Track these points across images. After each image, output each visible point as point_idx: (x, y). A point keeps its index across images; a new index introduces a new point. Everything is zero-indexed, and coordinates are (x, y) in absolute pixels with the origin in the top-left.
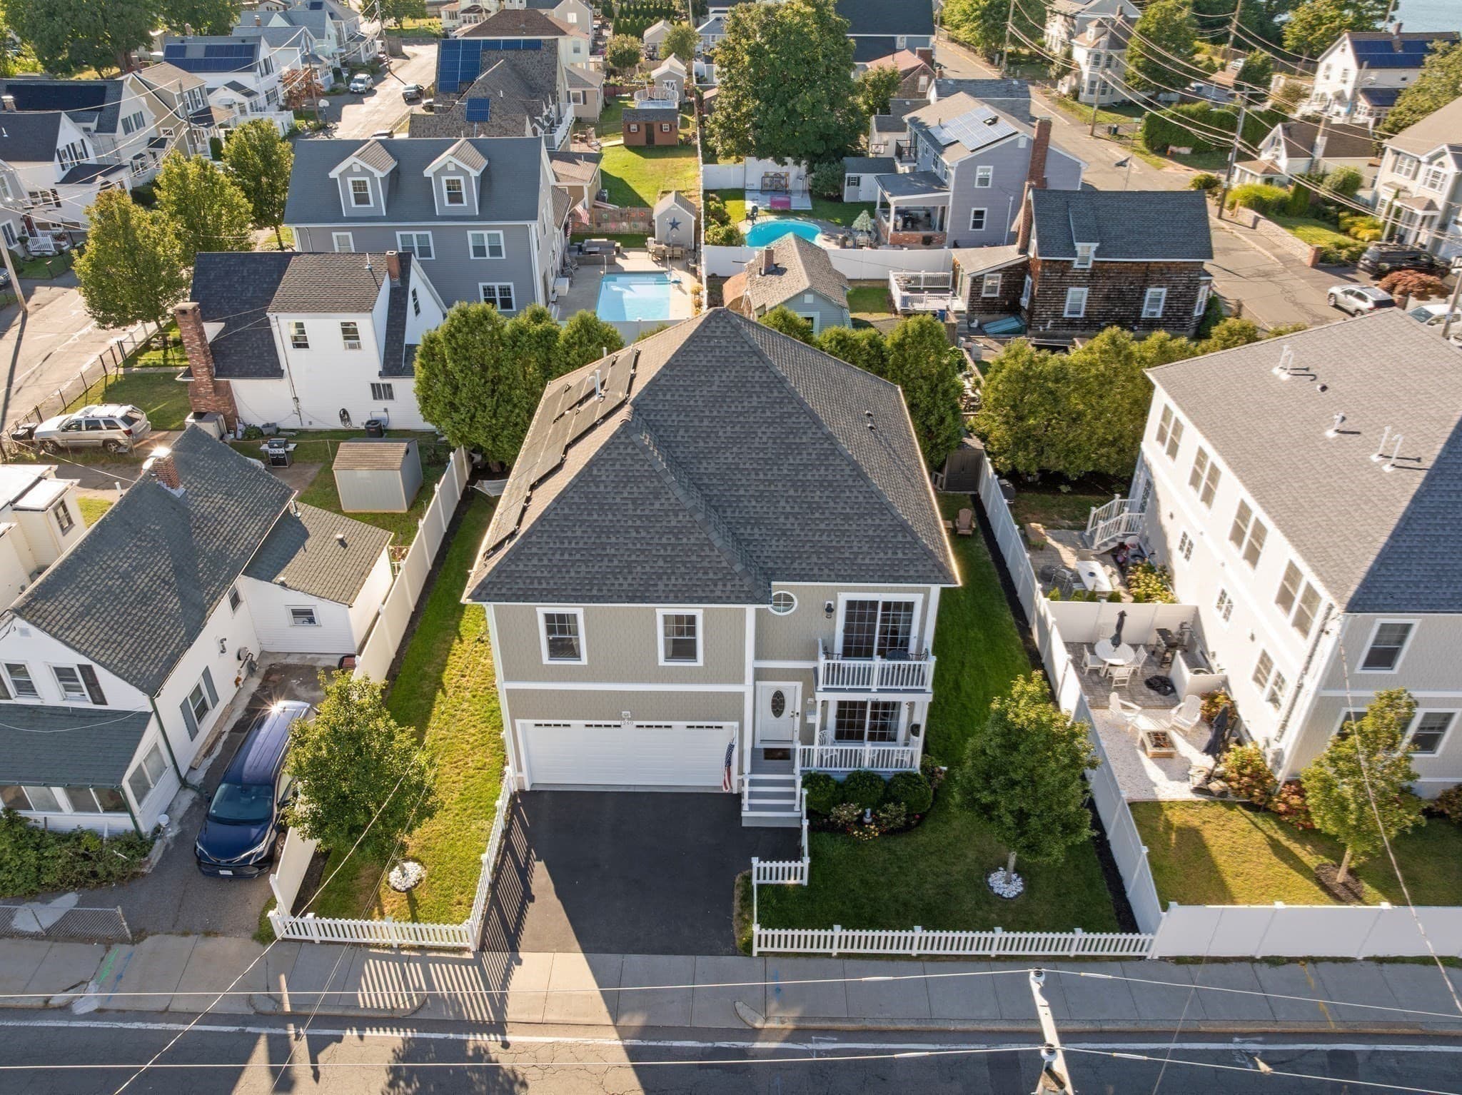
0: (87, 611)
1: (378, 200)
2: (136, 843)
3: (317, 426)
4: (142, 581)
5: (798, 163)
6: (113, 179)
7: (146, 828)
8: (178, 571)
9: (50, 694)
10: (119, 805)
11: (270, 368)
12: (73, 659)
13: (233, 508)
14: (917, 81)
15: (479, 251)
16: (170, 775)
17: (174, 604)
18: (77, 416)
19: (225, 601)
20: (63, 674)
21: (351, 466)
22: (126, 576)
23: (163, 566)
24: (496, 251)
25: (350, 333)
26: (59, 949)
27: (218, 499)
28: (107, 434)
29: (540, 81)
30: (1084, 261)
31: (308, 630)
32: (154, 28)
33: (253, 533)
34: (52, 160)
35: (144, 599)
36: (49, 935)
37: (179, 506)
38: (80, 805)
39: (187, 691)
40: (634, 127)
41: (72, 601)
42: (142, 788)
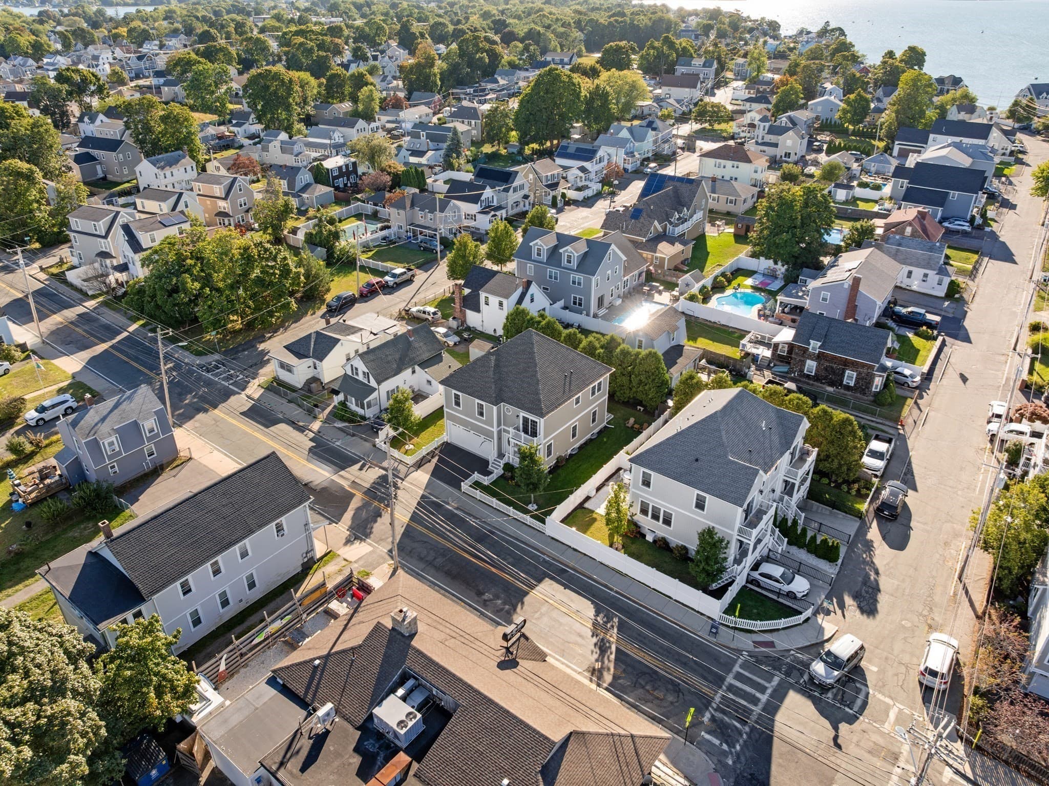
0: (373, 361)
1: (544, 257)
2: (364, 418)
3: (487, 332)
4: (390, 358)
5: (783, 266)
6: (498, 213)
7: (367, 416)
8: (400, 359)
9: (361, 377)
10: (363, 407)
11: (477, 309)
12: (366, 371)
13: (424, 348)
14: (905, 229)
15: (574, 282)
16: (378, 407)
17: (395, 366)
18: (422, 308)
19: (410, 370)
20: (364, 373)
21: (476, 347)
22: (387, 356)
23: (397, 356)
24: (579, 284)
25: (501, 304)
26: (340, 432)
27: (421, 344)
28: (426, 316)
29: (686, 199)
30: (814, 349)
31: (429, 387)
32: (577, 122)
33: (426, 356)
34: (477, 203)
35: (388, 362)
36: (339, 429)
37: (409, 342)
38: (357, 405)
39: (390, 389)
40: (740, 225)
41: (371, 357)
42: (369, 406)
